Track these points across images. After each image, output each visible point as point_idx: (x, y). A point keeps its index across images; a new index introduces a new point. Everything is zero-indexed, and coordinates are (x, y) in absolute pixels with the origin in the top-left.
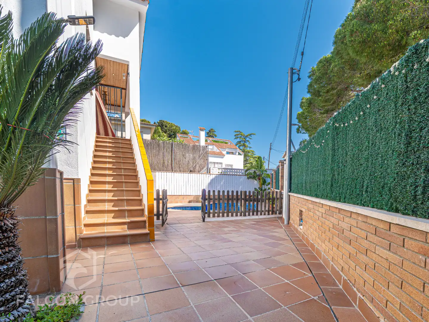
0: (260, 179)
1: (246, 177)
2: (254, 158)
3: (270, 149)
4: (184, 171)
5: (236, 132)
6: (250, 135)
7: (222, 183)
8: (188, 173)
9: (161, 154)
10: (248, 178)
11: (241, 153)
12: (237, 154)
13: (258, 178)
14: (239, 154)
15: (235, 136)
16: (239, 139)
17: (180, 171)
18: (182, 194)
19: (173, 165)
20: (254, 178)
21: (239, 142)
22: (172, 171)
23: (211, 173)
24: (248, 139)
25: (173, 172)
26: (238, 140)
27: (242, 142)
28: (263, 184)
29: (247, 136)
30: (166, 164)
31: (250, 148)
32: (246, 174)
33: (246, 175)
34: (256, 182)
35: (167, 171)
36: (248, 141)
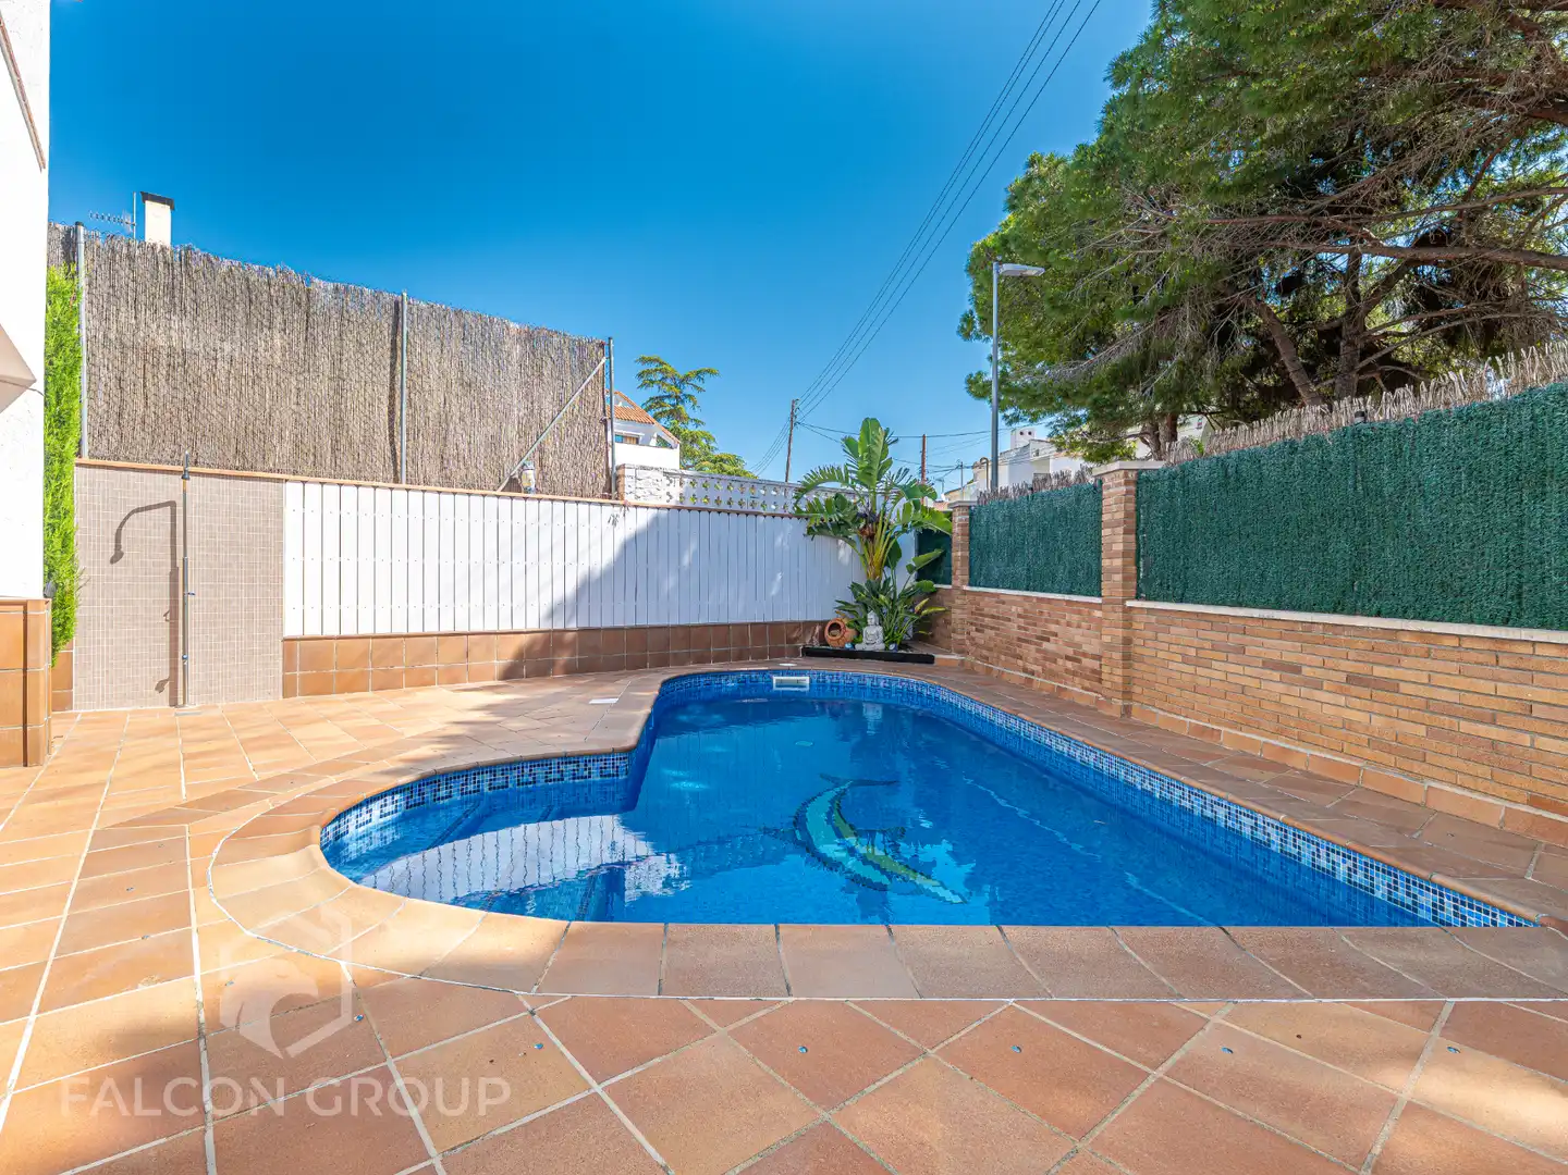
0: (872, 537)
1: (803, 526)
2: (715, 462)
3: (793, 422)
4: (471, 485)
5: (643, 360)
6: (698, 374)
7: (686, 560)
8: (498, 492)
9: (325, 364)
10: (810, 530)
11: (669, 440)
12: (653, 442)
13: (862, 532)
14: (663, 443)
15: (640, 375)
16: (656, 387)
17: (447, 481)
18: (459, 629)
19: (403, 442)
20: (839, 529)
21: (658, 400)
22: (396, 481)
23: (629, 498)
24: (688, 390)
25: (404, 485)
26: (654, 391)
27: (667, 401)
28: (887, 564)
29: (686, 379)
30: (356, 431)
31: (698, 423)
32: (799, 510)
33: (799, 515)
34: (845, 552)
35: (360, 475)
36: (690, 397)
